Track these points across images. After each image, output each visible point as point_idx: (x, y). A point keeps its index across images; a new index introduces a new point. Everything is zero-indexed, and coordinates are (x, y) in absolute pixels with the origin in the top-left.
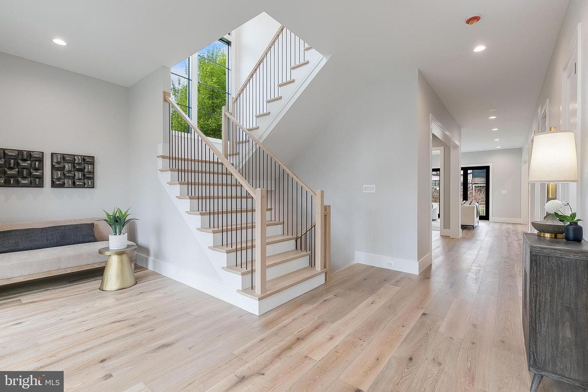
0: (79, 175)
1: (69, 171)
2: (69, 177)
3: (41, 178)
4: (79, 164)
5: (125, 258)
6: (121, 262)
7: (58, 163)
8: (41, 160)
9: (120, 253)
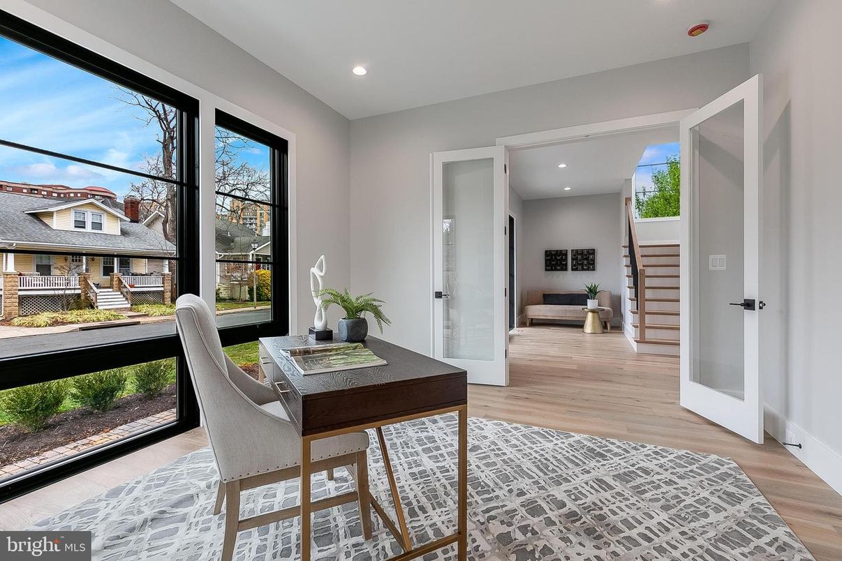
0: (585, 262)
1: (580, 260)
2: (580, 264)
3: (566, 265)
4: (586, 255)
5: (596, 315)
6: (593, 318)
7: (574, 255)
8: (566, 255)
9: (593, 311)
